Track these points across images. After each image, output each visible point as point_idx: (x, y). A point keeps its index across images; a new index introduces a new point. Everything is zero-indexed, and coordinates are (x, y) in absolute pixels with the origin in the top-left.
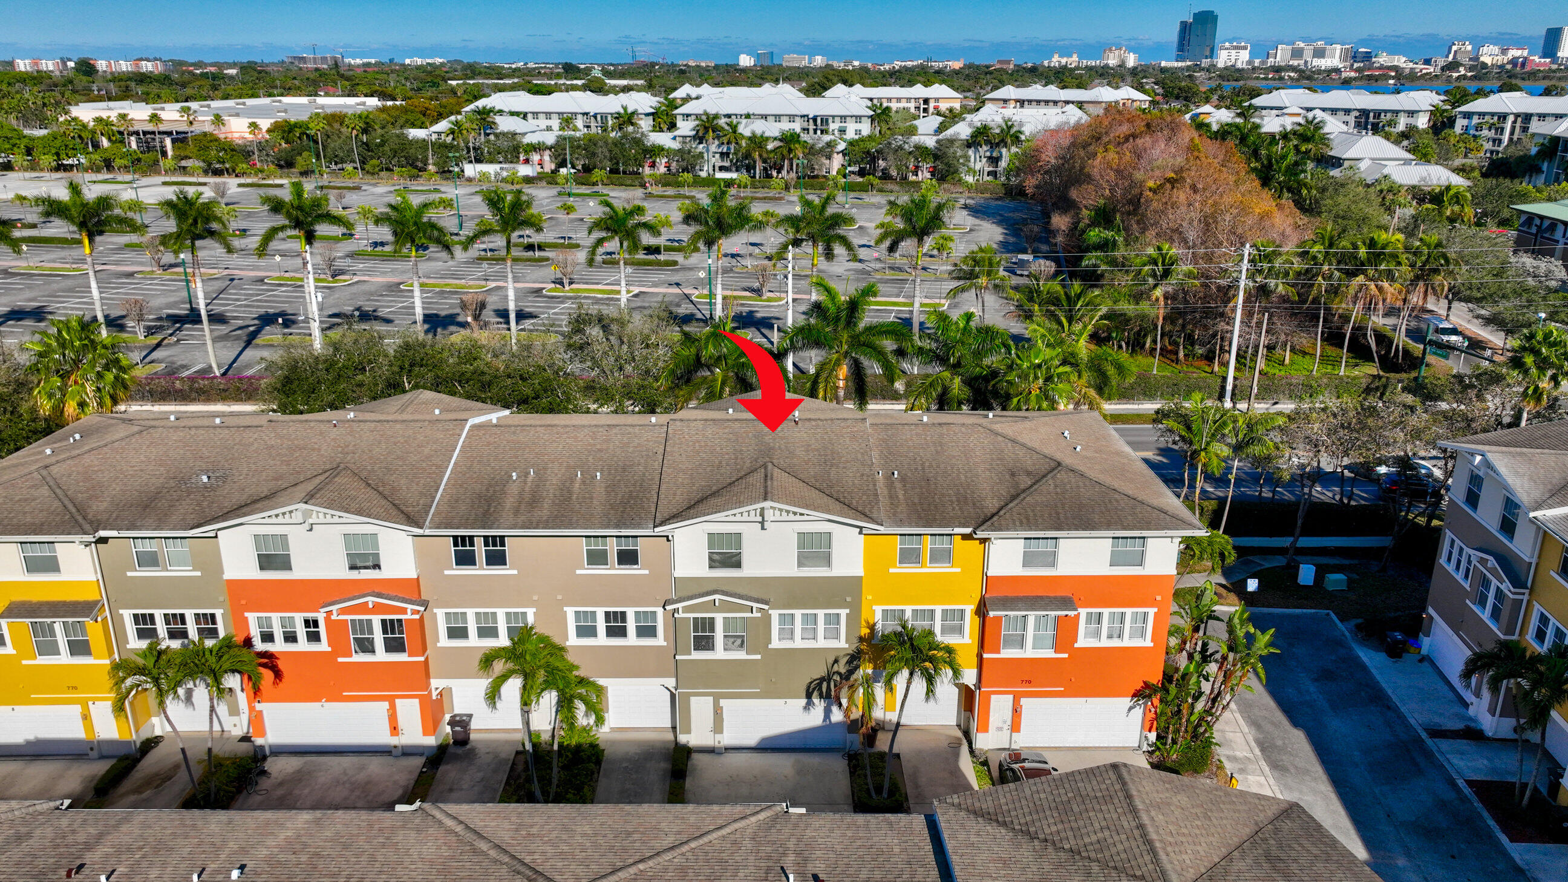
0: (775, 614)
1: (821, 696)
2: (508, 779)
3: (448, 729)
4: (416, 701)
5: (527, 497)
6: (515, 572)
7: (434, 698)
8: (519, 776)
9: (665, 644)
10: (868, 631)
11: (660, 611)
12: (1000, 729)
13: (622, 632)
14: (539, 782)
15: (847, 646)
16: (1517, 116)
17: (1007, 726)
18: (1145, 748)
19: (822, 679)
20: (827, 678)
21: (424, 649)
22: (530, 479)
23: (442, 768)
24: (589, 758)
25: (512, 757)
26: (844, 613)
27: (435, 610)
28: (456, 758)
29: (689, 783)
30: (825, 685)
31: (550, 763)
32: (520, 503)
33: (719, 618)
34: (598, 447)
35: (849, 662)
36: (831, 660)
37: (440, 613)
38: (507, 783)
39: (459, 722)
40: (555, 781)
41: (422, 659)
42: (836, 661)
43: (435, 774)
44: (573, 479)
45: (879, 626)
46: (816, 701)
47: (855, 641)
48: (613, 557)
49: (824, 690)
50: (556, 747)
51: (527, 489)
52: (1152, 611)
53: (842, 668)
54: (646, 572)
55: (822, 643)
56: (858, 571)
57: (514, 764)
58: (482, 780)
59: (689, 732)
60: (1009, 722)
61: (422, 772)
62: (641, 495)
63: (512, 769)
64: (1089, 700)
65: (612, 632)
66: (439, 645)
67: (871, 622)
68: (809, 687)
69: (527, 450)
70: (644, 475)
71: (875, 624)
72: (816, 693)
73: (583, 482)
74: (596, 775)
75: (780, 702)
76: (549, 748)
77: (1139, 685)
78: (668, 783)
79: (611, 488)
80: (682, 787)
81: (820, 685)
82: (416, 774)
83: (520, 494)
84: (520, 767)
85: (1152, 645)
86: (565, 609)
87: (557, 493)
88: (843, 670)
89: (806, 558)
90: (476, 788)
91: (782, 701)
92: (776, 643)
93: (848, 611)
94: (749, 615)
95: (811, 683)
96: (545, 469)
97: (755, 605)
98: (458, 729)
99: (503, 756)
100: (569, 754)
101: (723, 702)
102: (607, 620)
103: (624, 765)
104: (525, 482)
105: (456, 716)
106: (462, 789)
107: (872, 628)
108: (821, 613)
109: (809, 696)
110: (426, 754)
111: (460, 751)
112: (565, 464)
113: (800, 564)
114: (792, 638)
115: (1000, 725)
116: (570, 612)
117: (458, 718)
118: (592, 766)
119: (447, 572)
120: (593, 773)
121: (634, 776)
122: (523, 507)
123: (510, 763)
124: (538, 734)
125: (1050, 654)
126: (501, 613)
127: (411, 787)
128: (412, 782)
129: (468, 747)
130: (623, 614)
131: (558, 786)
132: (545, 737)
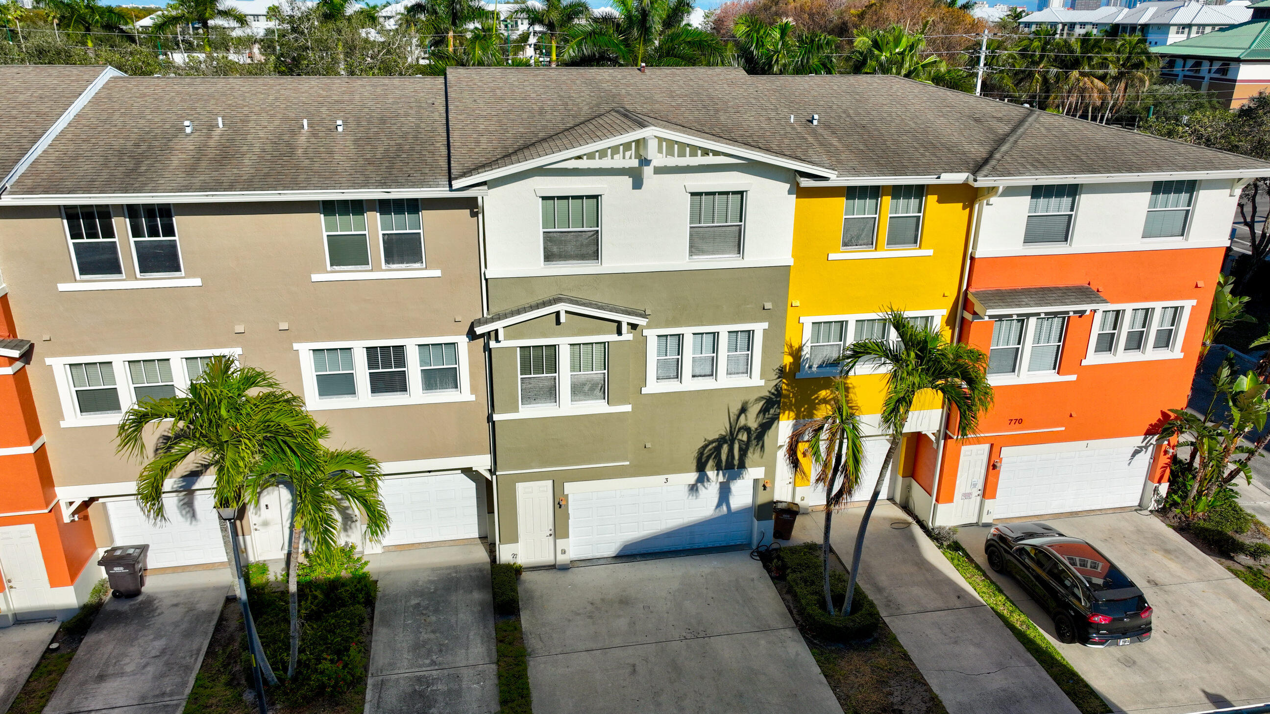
0: (652, 334)
1: (718, 467)
2: (211, 645)
3: (103, 573)
4: (30, 529)
5: (212, 153)
6: (197, 282)
7: (67, 519)
8: (231, 639)
9: (472, 398)
10: (790, 359)
11: (462, 341)
12: (967, 496)
13: (397, 383)
14: (265, 645)
15: (762, 383)
16: (1064, 25)
17: (976, 492)
18: (1153, 506)
19: (722, 440)
20: (728, 439)
21: (33, 431)
22: (217, 133)
23: (90, 639)
24: (353, 596)
25: (220, 607)
26: (759, 328)
27: (49, 361)
28: (117, 618)
29: (526, 620)
30: (725, 448)
31: (286, 611)
32: (199, 159)
33: (564, 344)
34: (335, 98)
35: (764, 411)
36: (735, 409)
37: (59, 365)
38: (210, 653)
39: (120, 558)
40: (296, 643)
41: (30, 450)
42: (743, 410)
43: (75, 650)
44: (295, 131)
45: (806, 352)
46: (711, 474)
47: (773, 376)
48: (377, 248)
49: (724, 457)
50: (293, 588)
51: (212, 143)
52: (1188, 304)
53: (752, 420)
54: (437, 273)
55: (724, 381)
56: (783, 256)
57: (222, 619)
58: (163, 652)
59: (514, 539)
60: (980, 486)
61: (48, 651)
62: (418, 148)
63: (220, 626)
64: (1092, 443)
65: (380, 384)
66: (63, 424)
67: (796, 346)
68: (701, 453)
69: (213, 102)
70: (418, 126)
71: (800, 349)
72: (711, 463)
73: (314, 134)
74: (367, 624)
75: (658, 480)
76: (282, 589)
77: (1155, 417)
78: (491, 624)
79: (363, 141)
80: (517, 628)
81: (718, 449)
82: (38, 655)
83: (199, 149)
84: (233, 624)
85: (1181, 356)
86: (296, 346)
87: (268, 148)
88: (753, 424)
89: (703, 238)
90: (150, 669)
91: (661, 478)
92: (653, 386)
93: (765, 325)
94: (614, 337)
95: (706, 446)
96: (245, 121)
97: (625, 319)
98: (118, 570)
99: (203, 607)
100: (318, 593)
101: (570, 488)
102: (372, 362)
103: (414, 601)
104: (209, 137)
105: (114, 549)
106: (122, 674)
107: (796, 354)
108: (723, 330)
109: (701, 468)
110: (60, 618)
111: (125, 606)
112: (280, 116)
113: (694, 249)
114: (678, 376)
115: (968, 491)
116: (304, 350)
117: (118, 553)
118: (360, 609)
119: (62, 287)
120: (362, 621)
121: (433, 618)
122: (204, 164)
123: (216, 618)
124: (263, 567)
125: (1050, 376)
126: (177, 360)
127: (22, 681)
128: (27, 671)
129: (140, 598)
130: (400, 349)
131: (301, 651)
132: (275, 573)
